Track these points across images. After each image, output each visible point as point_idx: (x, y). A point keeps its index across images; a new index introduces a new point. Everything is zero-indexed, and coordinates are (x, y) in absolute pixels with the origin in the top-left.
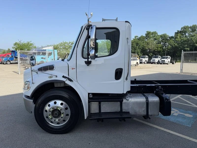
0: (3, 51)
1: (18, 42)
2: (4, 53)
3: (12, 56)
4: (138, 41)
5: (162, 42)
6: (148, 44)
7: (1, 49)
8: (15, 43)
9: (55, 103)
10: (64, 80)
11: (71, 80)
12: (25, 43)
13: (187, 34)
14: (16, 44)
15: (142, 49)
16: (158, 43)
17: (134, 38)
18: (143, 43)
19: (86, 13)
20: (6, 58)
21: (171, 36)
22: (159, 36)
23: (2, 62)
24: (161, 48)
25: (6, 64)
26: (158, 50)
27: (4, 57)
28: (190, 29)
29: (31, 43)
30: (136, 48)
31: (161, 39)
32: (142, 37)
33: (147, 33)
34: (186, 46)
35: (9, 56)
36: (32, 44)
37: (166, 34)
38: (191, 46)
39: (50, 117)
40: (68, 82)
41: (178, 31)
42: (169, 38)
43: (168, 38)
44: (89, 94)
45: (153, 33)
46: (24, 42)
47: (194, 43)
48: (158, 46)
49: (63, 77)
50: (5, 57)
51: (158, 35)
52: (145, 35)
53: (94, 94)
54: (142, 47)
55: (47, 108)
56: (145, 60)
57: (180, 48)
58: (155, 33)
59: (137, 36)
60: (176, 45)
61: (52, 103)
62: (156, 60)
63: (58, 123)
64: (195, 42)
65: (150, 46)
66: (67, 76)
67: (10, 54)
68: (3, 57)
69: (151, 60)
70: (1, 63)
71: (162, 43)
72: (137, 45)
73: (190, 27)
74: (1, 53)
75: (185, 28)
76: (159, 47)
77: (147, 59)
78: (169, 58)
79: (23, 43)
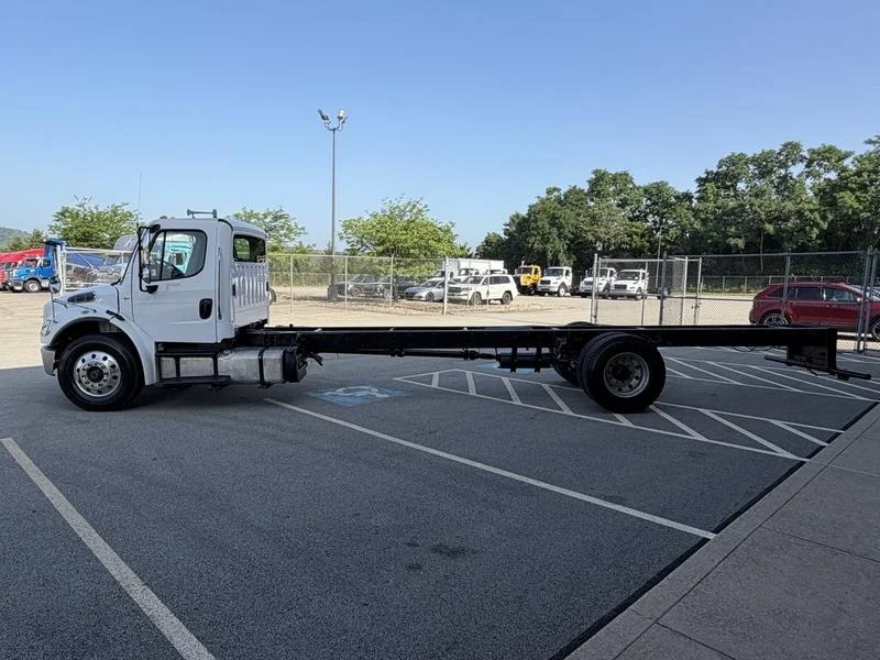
0: (12, 242)
1: (73, 205)
2: (16, 247)
3: (49, 262)
4: (559, 206)
5: (651, 212)
6: (594, 219)
7: (5, 230)
8: (60, 210)
9: (94, 356)
10: (108, 317)
11: (121, 318)
12: (100, 209)
13: (741, 186)
14: (62, 214)
15: (572, 241)
16: (637, 218)
17: (544, 195)
18: (579, 215)
19: (320, 112)
20: (24, 270)
21: (681, 190)
22: (638, 189)
23: (6, 284)
24: (643, 236)
25: (25, 290)
26: (630, 245)
27: (16, 264)
28: (752, 167)
29: (126, 209)
30: (550, 233)
31: (645, 202)
32: (574, 191)
33: (594, 176)
34: (733, 230)
35: (37, 261)
36: (131, 215)
37: (667, 184)
38: (750, 230)
39: (84, 380)
40: (115, 321)
41: (708, 173)
42: (677, 198)
43: (673, 200)
44: (157, 343)
45: (615, 179)
46: (96, 208)
47: (761, 220)
48: (634, 229)
49: (108, 312)
50: (20, 262)
51: (634, 186)
52: (586, 187)
53: (165, 344)
54: (573, 234)
55: (80, 365)
56: (560, 282)
57: (712, 237)
58: (622, 179)
59: (555, 189)
60: (697, 225)
61: (87, 357)
62: (600, 283)
63: (99, 392)
64: (763, 217)
65: (603, 229)
66: (116, 312)
67: (40, 253)
68: (10, 264)
69: (582, 284)
70: (4, 289)
71: (650, 218)
72: (552, 225)
73: (754, 160)
74: (4, 246)
75: (733, 161)
76: (636, 234)
77: (568, 280)
78: (643, 278)
79: (95, 211)
